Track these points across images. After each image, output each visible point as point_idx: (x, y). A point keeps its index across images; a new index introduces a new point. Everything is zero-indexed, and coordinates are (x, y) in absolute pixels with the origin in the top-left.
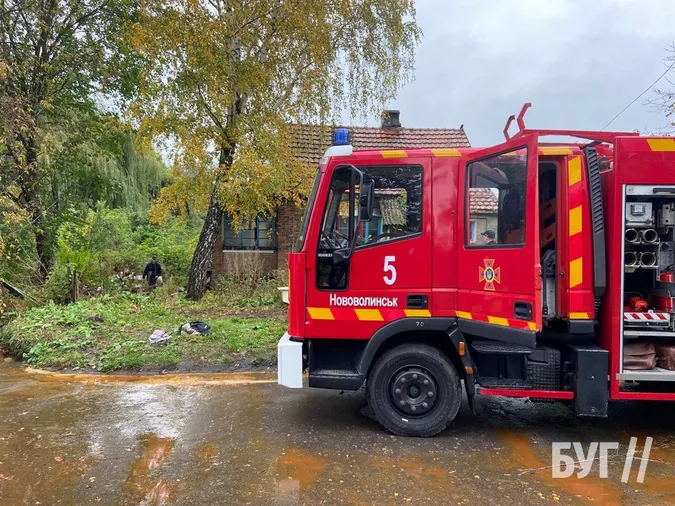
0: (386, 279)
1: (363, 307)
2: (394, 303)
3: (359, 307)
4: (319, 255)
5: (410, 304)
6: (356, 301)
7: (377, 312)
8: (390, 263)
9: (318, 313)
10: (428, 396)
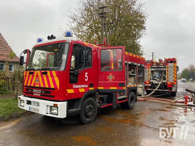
0: (86, 79)
1: (81, 88)
2: (87, 86)
3: (80, 88)
4: (71, 72)
5: (90, 86)
6: (79, 86)
7: (84, 89)
8: (87, 75)
9: (70, 91)
10: (93, 111)
